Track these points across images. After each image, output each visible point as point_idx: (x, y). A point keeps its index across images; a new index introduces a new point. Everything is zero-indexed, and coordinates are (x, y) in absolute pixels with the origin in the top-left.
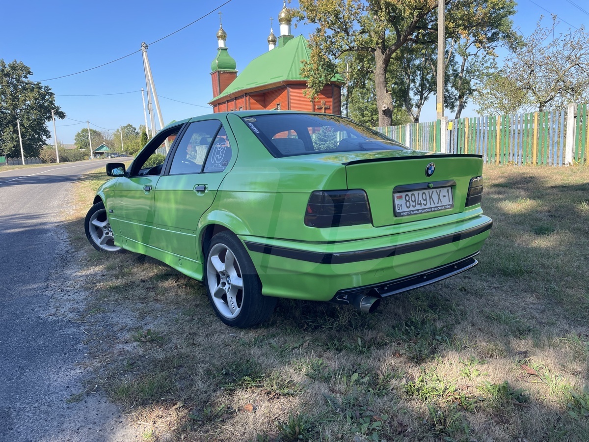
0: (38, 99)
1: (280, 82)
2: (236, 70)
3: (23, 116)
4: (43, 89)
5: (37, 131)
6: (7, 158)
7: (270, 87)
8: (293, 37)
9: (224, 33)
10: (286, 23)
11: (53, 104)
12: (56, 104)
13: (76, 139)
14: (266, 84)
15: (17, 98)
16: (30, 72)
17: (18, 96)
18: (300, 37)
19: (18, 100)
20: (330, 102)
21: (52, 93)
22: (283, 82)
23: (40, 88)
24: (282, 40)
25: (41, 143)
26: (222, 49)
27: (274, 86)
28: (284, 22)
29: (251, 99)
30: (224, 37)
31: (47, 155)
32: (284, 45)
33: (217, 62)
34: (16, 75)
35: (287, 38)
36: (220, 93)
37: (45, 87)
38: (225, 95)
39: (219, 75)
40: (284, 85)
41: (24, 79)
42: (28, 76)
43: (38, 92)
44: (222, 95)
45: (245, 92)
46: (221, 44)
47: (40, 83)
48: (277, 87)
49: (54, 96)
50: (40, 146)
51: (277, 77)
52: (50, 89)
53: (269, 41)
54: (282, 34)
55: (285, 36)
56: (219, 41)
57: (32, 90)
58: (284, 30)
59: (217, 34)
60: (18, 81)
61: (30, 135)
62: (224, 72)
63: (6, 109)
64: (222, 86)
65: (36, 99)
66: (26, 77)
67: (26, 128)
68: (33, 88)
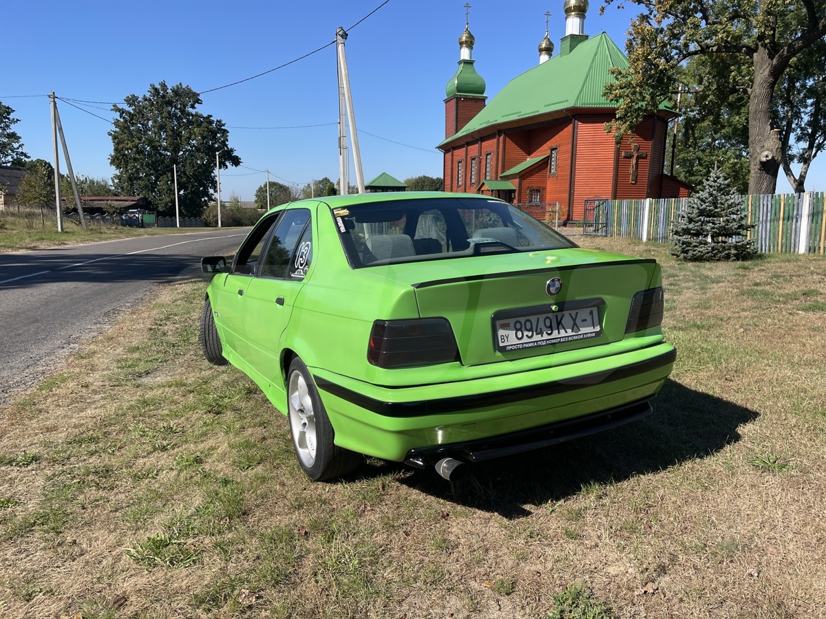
0: (206, 138)
1: (562, 110)
2: (484, 95)
3: (186, 160)
4: (214, 125)
5: (203, 181)
6: (158, 216)
7: (542, 120)
8: (587, 37)
9: (471, 36)
10: (578, 15)
11: (226, 146)
12: (230, 144)
13: (256, 195)
14: (537, 114)
15: (179, 135)
16: (199, 100)
17: (181, 132)
18: (601, 38)
19: (181, 137)
20: (648, 146)
21: (225, 130)
22: (568, 110)
23: (211, 122)
24: (567, 43)
25: (206, 199)
26: (466, 62)
27: (550, 118)
28: (573, 13)
29: (508, 140)
30: (470, 44)
31: (211, 215)
32: (570, 51)
33: (456, 82)
34: (181, 104)
35: (576, 40)
36: (457, 132)
37: (217, 121)
38: (465, 133)
39: (457, 103)
40: (568, 117)
41: (190, 110)
42: (196, 105)
43: (207, 127)
44: (460, 134)
45: (499, 128)
46: (465, 54)
47: (211, 116)
48: (554, 120)
49: (228, 134)
50: (206, 203)
51: (558, 103)
52: (224, 125)
53: (541, 50)
54: (568, 33)
55: (572, 36)
56: (462, 50)
57: (199, 125)
58: (573, 25)
59: (460, 39)
60: (183, 111)
61: (193, 187)
62: (466, 99)
63: (165, 149)
64: (460, 121)
65: (204, 138)
66: (193, 107)
67: (188, 177)
68: (202, 122)
